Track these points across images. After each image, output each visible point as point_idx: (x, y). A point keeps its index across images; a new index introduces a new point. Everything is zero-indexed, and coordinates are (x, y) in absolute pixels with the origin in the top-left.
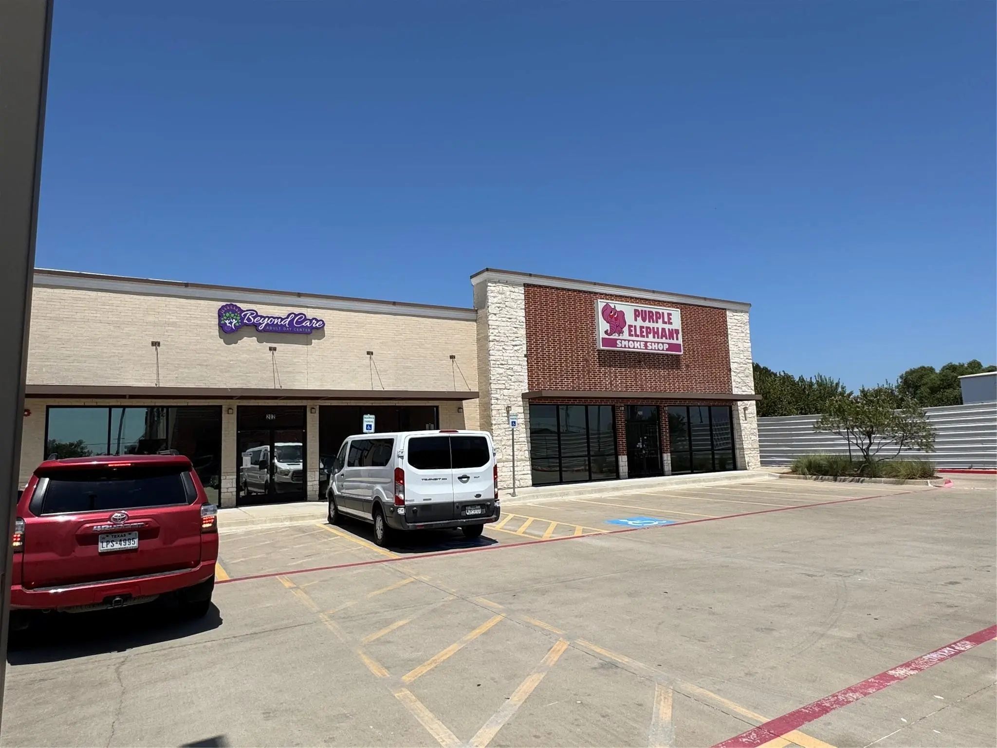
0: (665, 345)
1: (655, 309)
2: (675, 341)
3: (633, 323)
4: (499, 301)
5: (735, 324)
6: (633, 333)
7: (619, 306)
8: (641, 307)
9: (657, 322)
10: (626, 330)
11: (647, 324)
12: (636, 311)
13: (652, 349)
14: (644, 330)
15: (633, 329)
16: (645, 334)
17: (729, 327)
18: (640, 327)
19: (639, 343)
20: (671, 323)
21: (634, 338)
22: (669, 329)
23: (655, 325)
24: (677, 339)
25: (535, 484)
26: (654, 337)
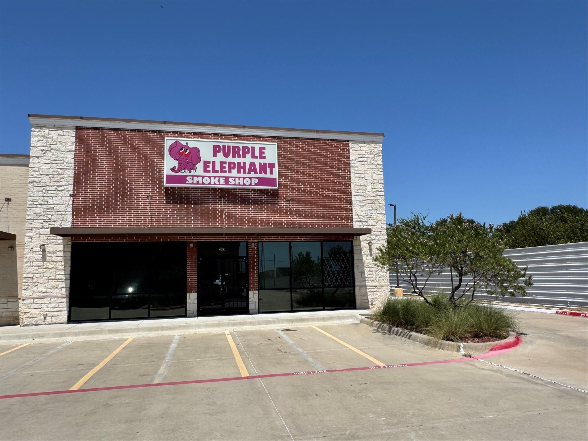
0: (253, 179)
1: (241, 144)
2: (268, 175)
3: (211, 159)
4: (43, 145)
5: (361, 156)
6: (210, 169)
7: (192, 143)
8: (221, 143)
9: (244, 157)
10: (200, 166)
11: (230, 159)
12: (215, 147)
13: (235, 185)
14: (226, 166)
15: (210, 165)
16: (226, 169)
17: (351, 159)
18: (221, 162)
19: (217, 179)
20: (264, 158)
21: (211, 174)
22: (260, 164)
23: (242, 160)
24: (271, 173)
25: (70, 320)
26: (239, 172)
